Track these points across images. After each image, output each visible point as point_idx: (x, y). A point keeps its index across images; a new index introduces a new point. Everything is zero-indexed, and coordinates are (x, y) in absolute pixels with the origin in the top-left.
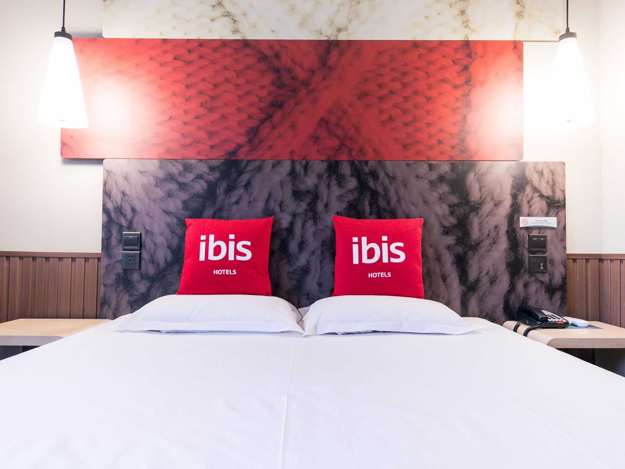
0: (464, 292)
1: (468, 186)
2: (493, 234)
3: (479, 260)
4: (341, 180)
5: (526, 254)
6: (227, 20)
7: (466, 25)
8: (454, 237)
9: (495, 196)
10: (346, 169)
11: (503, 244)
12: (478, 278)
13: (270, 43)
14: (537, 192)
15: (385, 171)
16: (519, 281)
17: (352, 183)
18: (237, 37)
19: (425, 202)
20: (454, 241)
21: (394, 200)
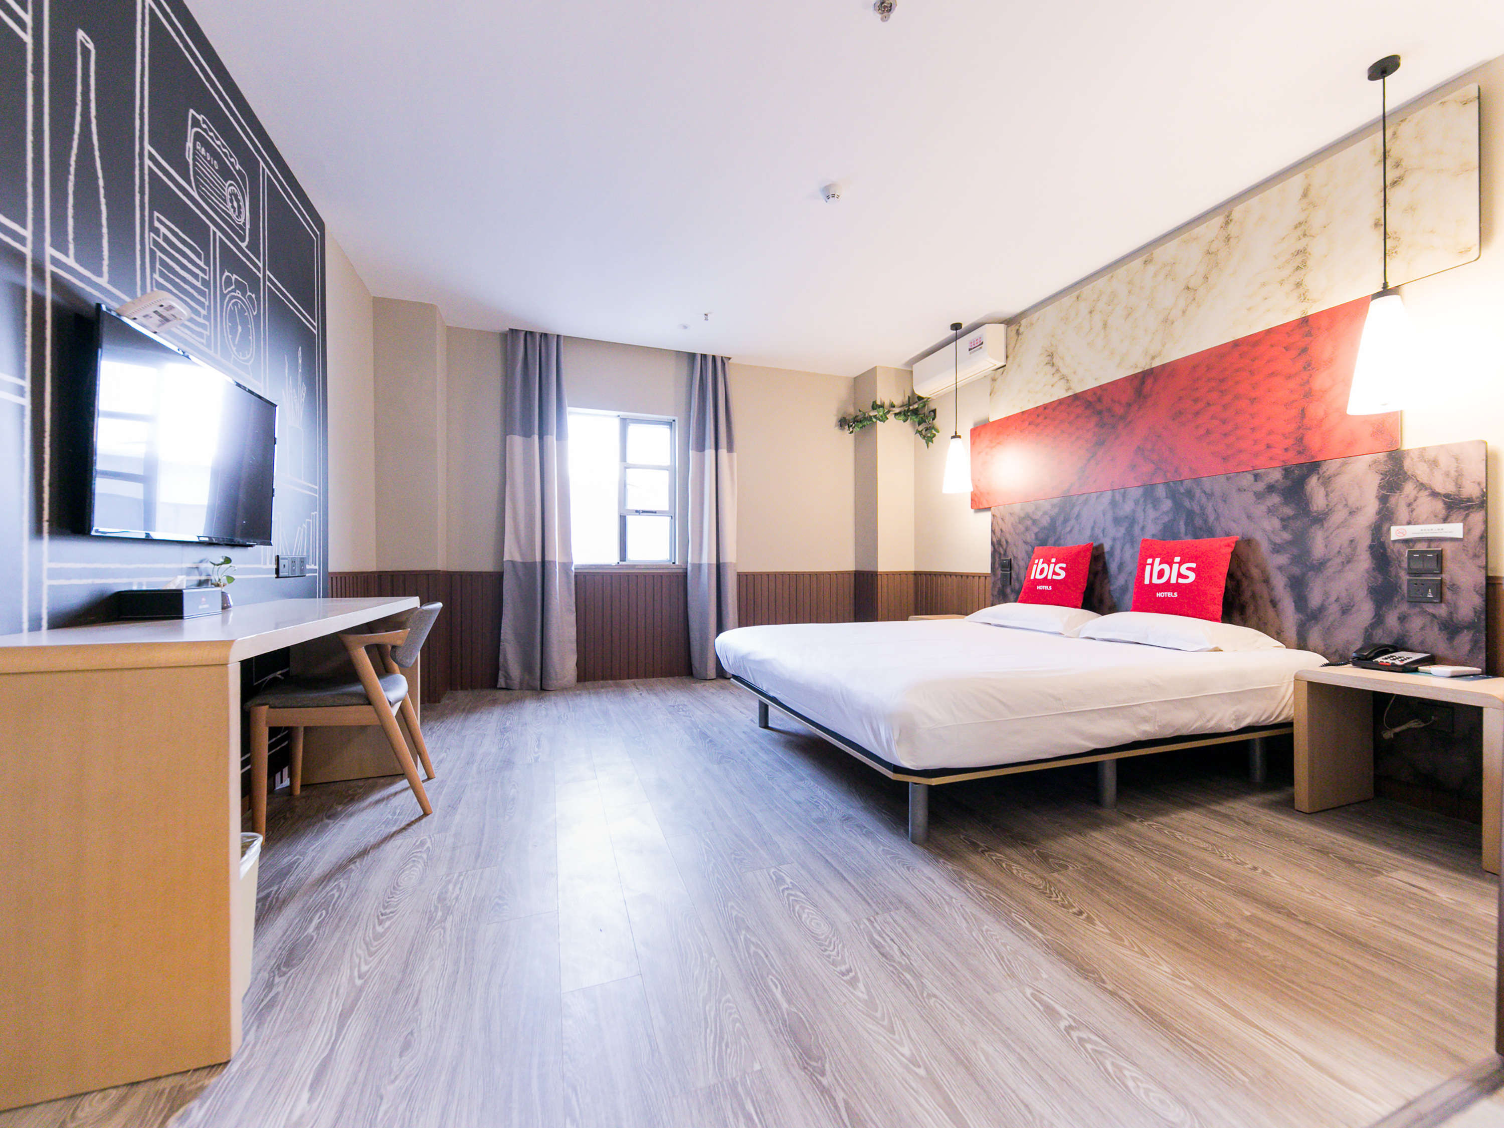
0: (1302, 621)
1: (1308, 494)
2: (1348, 550)
3: (1325, 583)
4: (1156, 503)
5: (1404, 577)
6: (1063, 381)
7: (1302, 298)
8: (1288, 555)
9: (1350, 502)
10: (1161, 491)
11: (1364, 562)
12: (1322, 605)
13: (1094, 390)
14: (1426, 489)
15: (1201, 489)
16: (1391, 613)
17: (1167, 505)
18: (1070, 393)
19: (1249, 517)
20: (1287, 560)
21: (1211, 518)
